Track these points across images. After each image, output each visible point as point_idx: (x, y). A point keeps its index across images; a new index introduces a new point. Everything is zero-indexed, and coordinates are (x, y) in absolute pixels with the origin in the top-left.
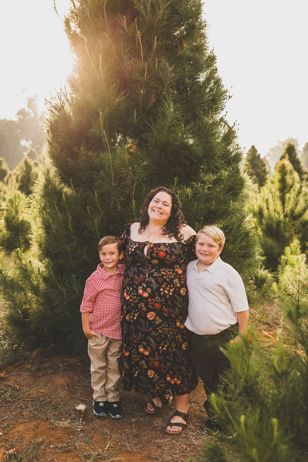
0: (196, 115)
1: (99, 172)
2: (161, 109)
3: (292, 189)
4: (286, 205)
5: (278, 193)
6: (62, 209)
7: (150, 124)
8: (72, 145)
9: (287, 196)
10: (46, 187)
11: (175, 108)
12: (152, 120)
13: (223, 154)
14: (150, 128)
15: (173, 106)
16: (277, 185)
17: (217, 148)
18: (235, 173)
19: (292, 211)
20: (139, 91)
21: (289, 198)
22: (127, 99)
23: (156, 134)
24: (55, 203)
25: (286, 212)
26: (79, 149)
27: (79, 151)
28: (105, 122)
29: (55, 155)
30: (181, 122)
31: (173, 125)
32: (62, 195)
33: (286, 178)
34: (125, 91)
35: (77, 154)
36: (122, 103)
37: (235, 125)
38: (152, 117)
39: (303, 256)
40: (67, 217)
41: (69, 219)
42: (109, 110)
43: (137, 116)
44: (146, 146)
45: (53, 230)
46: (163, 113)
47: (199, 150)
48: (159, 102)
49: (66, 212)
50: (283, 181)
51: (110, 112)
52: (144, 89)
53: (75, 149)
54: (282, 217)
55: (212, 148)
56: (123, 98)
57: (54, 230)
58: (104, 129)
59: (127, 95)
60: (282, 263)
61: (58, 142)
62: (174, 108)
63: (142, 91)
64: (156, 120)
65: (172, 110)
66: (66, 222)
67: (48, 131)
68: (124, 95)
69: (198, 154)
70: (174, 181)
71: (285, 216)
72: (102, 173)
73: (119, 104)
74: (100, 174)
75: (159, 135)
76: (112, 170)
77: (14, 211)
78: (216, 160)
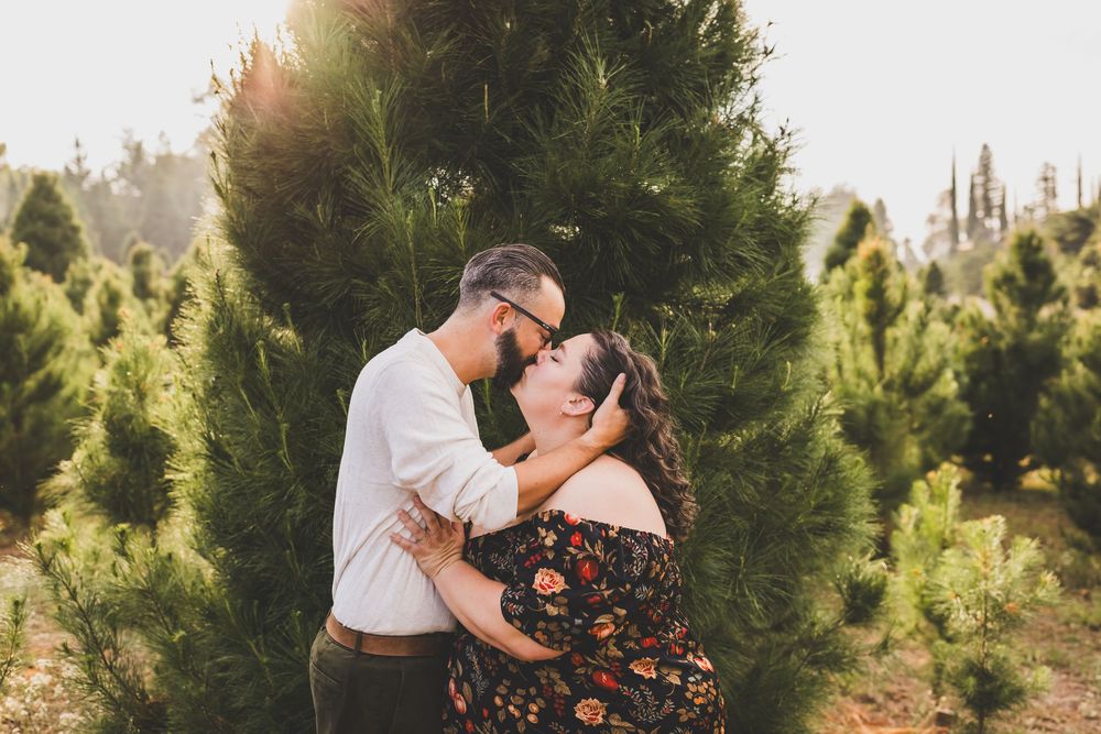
0: (671, 101)
1: (372, 279)
2: (566, 82)
3: (901, 316)
4: (887, 358)
5: (864, 328)
6: (258, 398)
7: (535, 126)
8: (289, 198)
9: (890, 333)
10: (212, 327)
11: (613, 78)
12: (539, 117)
13: (759, 221)
14: (534, 139)
15: (606, 72)
16: (860, 303)
17: (741, 200)
18: (791, 276)
19: (907, 376)
20: (497, 26)
21: (896, 340)
22: (461, 49)
23: (553, 158)
24: (239, 378)
25: (887, 376)
26: (311, 208)
27: (310, 215)
28: (389, 121)
29: (239, 231)
30: (632, 122)
31: (606, 132)
32: (258, 356)
33: (884, 286)
34: (454, 25)
35: (306, 224)
36: (444, 64)
37: (783, 133)
38: (541, 108)
39: (996, 522)
40: (277, 423)
41: (279, 431)
42: (405, 84)
43: (492, 106)
44: (522, 196)
45: (232, 464)
46: (576, 92)
47: (685, 205)
48: (561, 60)
49: (272, 408)
50: (877, 292)
51: (405, 88)
52: (514, 18)
53: (300, 209)
54: (878, 389)
55: (725, 200)
56: (447, 47)
57: (236, 463)
58: (388, 145)
59: (462, 35)
60: (902, 527)
61: (249, 189)
62: (610, 75)
63: (508, 25)
64: (550, 115)
65: (604, 82)
66: (270, 441)
67: (213, 155)
68: (452, 35)
69: (686, 221)
70: (613, 304)
71: (888, 387)
72: (382, 283)
73: (435, 65)
74: (377, 286)
75: (563, 160)
76: (414, 273)
77: (132, 397)
78: (737, 237)
